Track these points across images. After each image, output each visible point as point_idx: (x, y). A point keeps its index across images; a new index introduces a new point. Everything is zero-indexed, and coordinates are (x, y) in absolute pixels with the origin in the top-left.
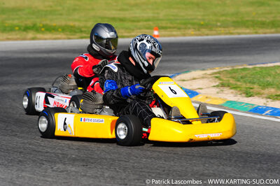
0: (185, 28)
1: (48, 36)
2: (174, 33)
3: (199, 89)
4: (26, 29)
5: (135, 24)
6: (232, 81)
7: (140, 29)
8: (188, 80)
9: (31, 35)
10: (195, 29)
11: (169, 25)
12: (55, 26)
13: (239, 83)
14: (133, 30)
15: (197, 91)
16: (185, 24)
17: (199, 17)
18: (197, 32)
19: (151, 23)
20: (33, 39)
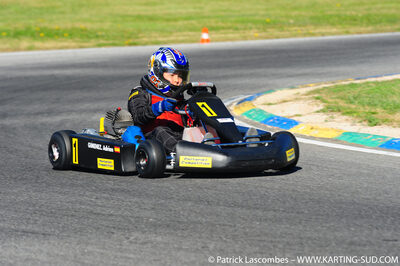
0: (245, 29)
1: (50, 44)
2: (231, 36)
3: (296, 115)
4: (17, 35)
5: (172, 23)
6: (342, 103)
7: (180, 30)
8: (275, 104)
9: (25, 43)
10: (259, 29)
11: (220, 24)
12: (58, 30)
13: (353, 106)
14: (171, 33)
15: (296, 119)
16: (243, 22)
17: (262, 13)
18: (264, 34)
19: (194, 22)
20: (30, 49)
